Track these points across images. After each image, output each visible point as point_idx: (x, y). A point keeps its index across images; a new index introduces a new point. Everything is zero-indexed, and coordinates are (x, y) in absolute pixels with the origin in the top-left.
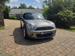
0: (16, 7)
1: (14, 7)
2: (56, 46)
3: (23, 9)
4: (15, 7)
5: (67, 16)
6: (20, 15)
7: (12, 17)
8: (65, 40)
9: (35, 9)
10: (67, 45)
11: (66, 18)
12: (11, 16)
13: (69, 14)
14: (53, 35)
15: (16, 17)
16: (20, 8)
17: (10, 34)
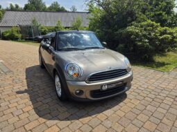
0: (17, 6)
1: (11, 5)
2: (138, 115)
3: (37, 14)
4: (14, 6)
5: (150, 34)
6: (30, 27)
7: (8, 34)
8: (153, 96)
9: (66, 11)
10: (159, 109)
11: (147, 41)
12: (7, 32)
13: (152, 31)
14: (126, 88)
15: (21, 32)
16: (27, 8)
17: (16, 88)
